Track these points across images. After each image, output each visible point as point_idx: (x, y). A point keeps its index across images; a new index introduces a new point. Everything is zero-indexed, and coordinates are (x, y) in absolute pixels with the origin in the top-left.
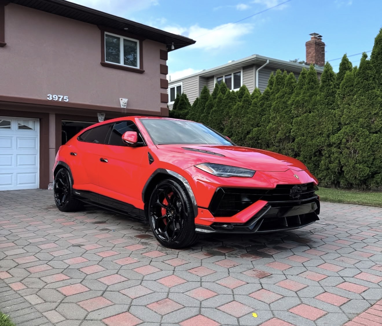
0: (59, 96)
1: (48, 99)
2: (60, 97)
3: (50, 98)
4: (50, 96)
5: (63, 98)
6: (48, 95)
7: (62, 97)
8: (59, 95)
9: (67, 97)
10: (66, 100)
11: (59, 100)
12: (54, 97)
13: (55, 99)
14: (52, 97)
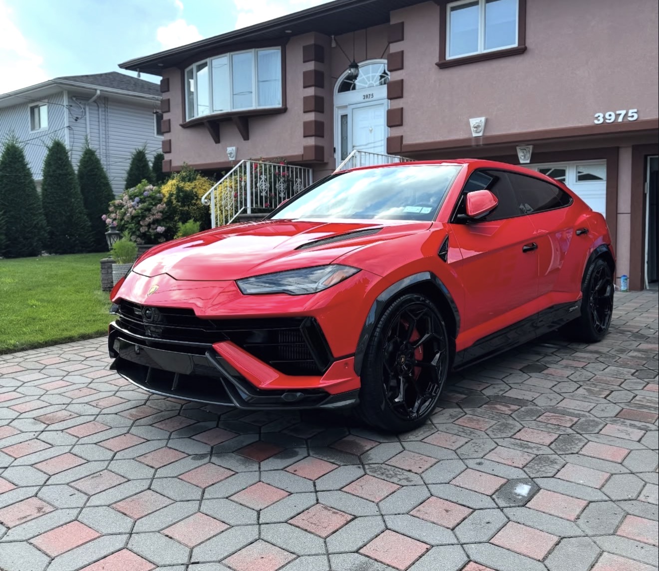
0: (618, 112)
1: (596, 122)
2: (620, 114)
3: (599, 120)
4: (599, 116)
5: (626, 115)
6: (597, 115)
7: (623, 112)
8: (618, 110)
9: (635, 110)
10: (633, 116)
11: (618, 119)
12: (607, 116)
13: (610, 120)
14: (604, 117)
